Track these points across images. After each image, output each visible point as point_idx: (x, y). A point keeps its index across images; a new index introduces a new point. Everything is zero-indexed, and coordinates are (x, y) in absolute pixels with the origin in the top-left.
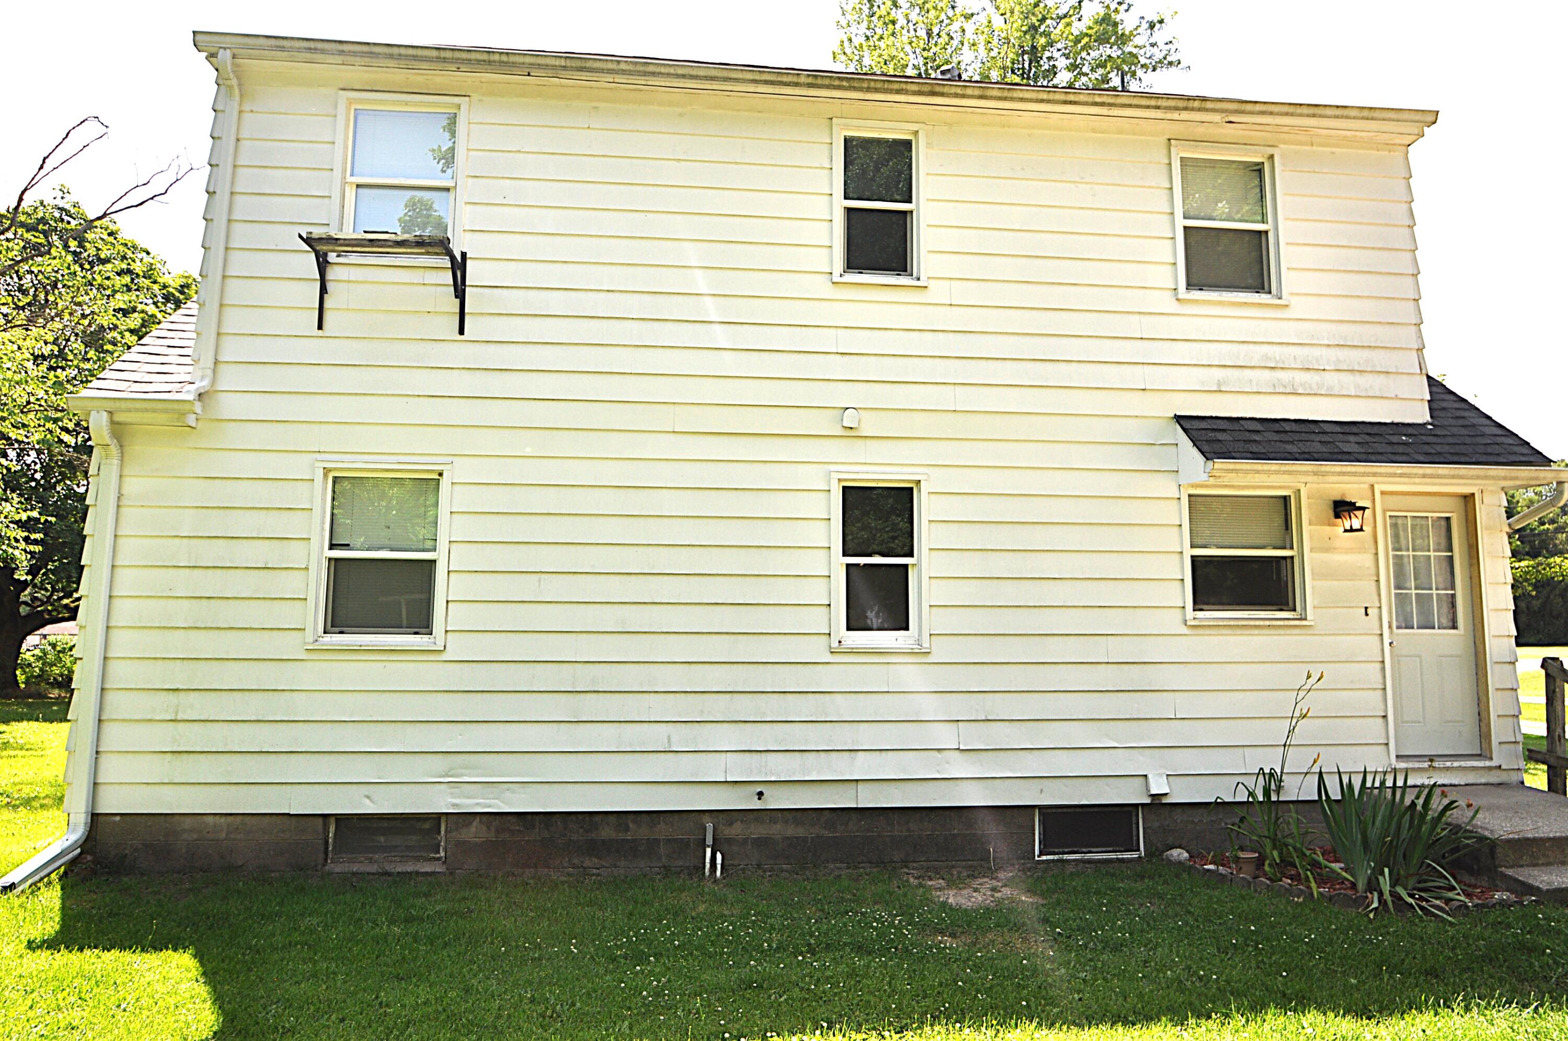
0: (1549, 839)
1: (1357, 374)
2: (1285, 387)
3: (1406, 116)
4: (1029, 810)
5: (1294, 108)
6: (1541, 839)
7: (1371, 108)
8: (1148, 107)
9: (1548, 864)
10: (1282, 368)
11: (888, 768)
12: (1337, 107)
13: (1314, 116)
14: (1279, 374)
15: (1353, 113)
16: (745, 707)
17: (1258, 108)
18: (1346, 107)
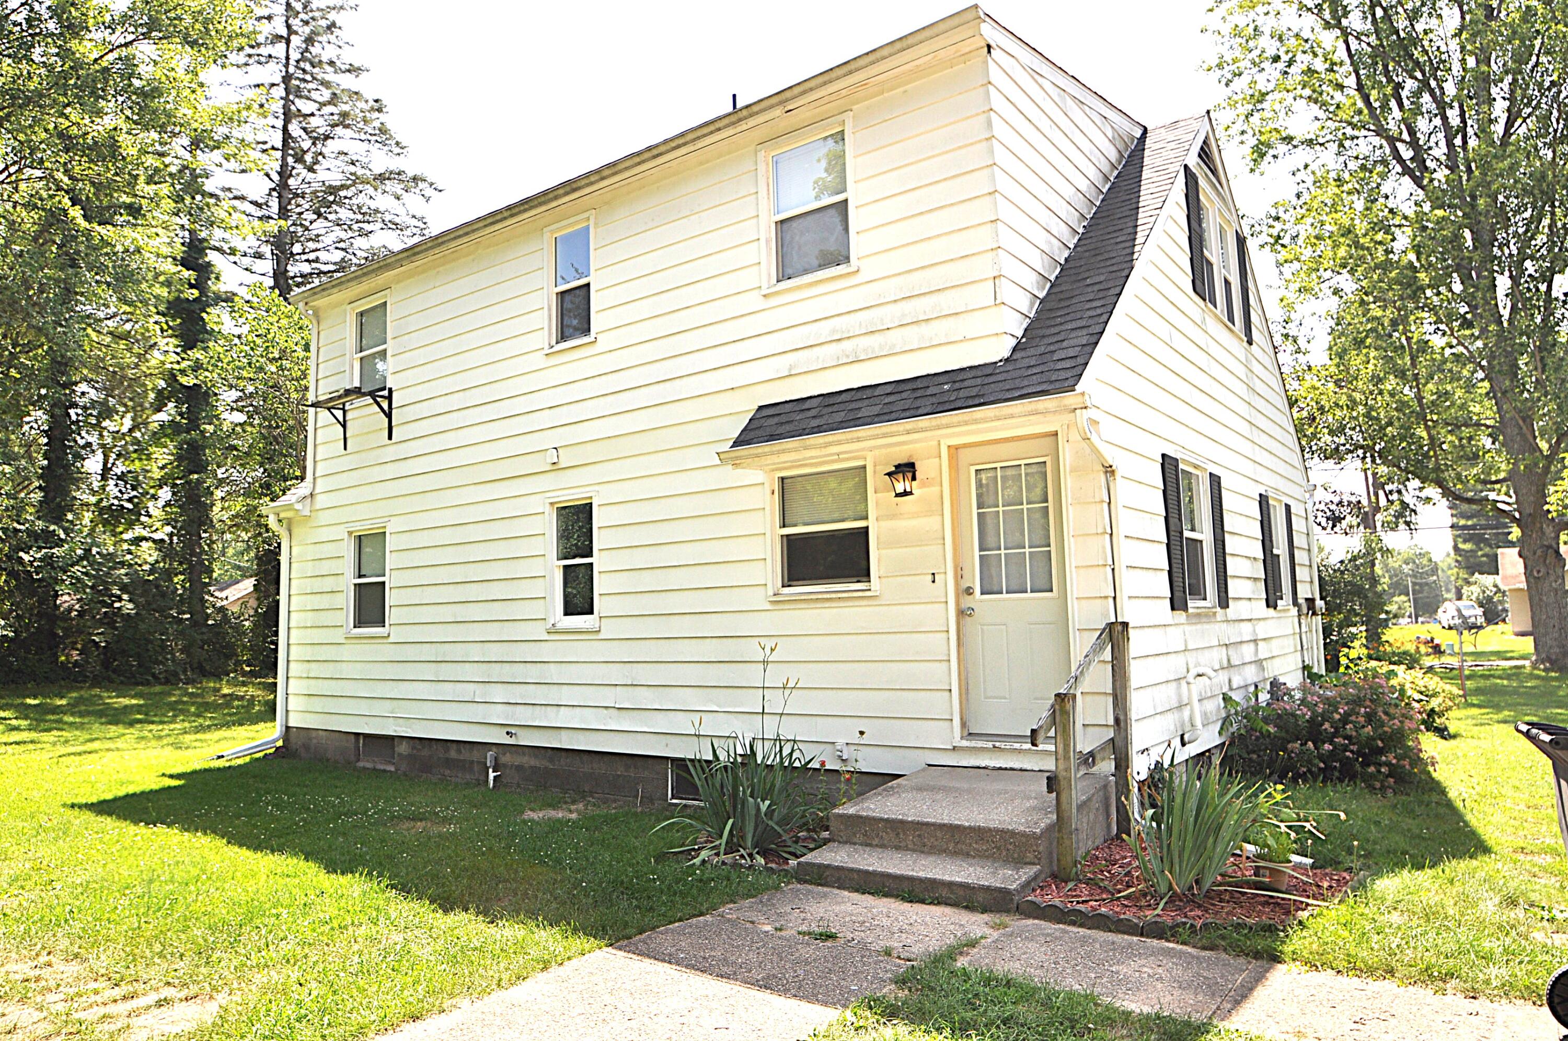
0: (882, 819)
1: (923, 324)
2: (848, 356)
3: (942, 27)
4: (664, 761)
5: (827, 76)
6: (874, 819)
7: (901, 39)
8: (712, 133)
9: (883, 846)
10: (849, 338)
11: (592, 720)
12: (867, 54)
13: (851, 72)
14: (846, 345)
15: (885, 52)
16: (506, 672)
17: (796, 90)
18: (875, 50)
